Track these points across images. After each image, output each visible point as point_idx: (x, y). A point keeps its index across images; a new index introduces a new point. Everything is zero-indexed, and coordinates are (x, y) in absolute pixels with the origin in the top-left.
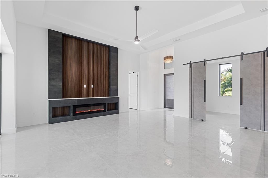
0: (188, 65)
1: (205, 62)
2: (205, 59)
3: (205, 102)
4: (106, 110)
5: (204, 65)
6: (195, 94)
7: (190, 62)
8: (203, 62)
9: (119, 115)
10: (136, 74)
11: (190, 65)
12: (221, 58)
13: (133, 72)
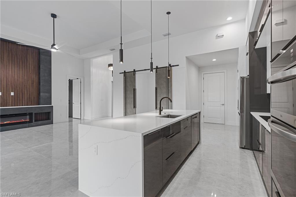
0: (123, 74)
1: (135, 72)
2: (134, 70)
3: (135, 109)
4: (32, 121)
5: (134, 75)
6: (128, 101)
7: (125, 71)
8: (133, 72)
9: (53, 126)
10: (79, 80)
11: (124, 74)
12: (145, 70)
13: (77, 79)
